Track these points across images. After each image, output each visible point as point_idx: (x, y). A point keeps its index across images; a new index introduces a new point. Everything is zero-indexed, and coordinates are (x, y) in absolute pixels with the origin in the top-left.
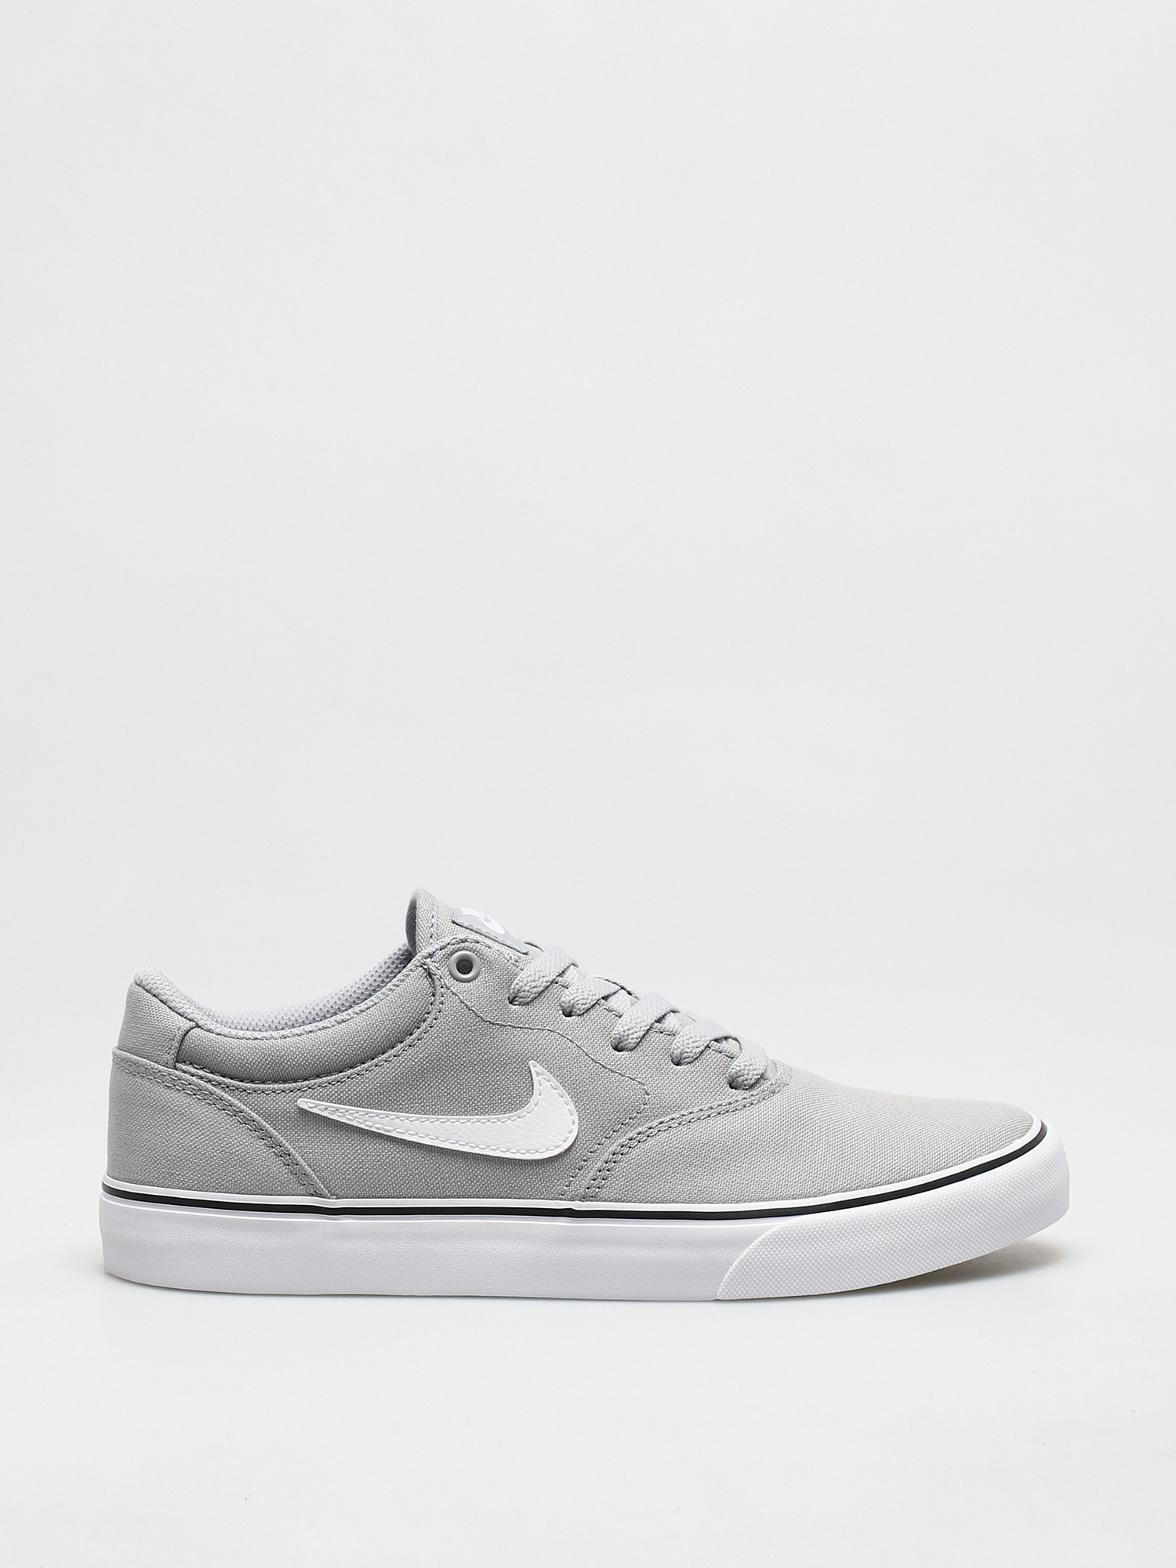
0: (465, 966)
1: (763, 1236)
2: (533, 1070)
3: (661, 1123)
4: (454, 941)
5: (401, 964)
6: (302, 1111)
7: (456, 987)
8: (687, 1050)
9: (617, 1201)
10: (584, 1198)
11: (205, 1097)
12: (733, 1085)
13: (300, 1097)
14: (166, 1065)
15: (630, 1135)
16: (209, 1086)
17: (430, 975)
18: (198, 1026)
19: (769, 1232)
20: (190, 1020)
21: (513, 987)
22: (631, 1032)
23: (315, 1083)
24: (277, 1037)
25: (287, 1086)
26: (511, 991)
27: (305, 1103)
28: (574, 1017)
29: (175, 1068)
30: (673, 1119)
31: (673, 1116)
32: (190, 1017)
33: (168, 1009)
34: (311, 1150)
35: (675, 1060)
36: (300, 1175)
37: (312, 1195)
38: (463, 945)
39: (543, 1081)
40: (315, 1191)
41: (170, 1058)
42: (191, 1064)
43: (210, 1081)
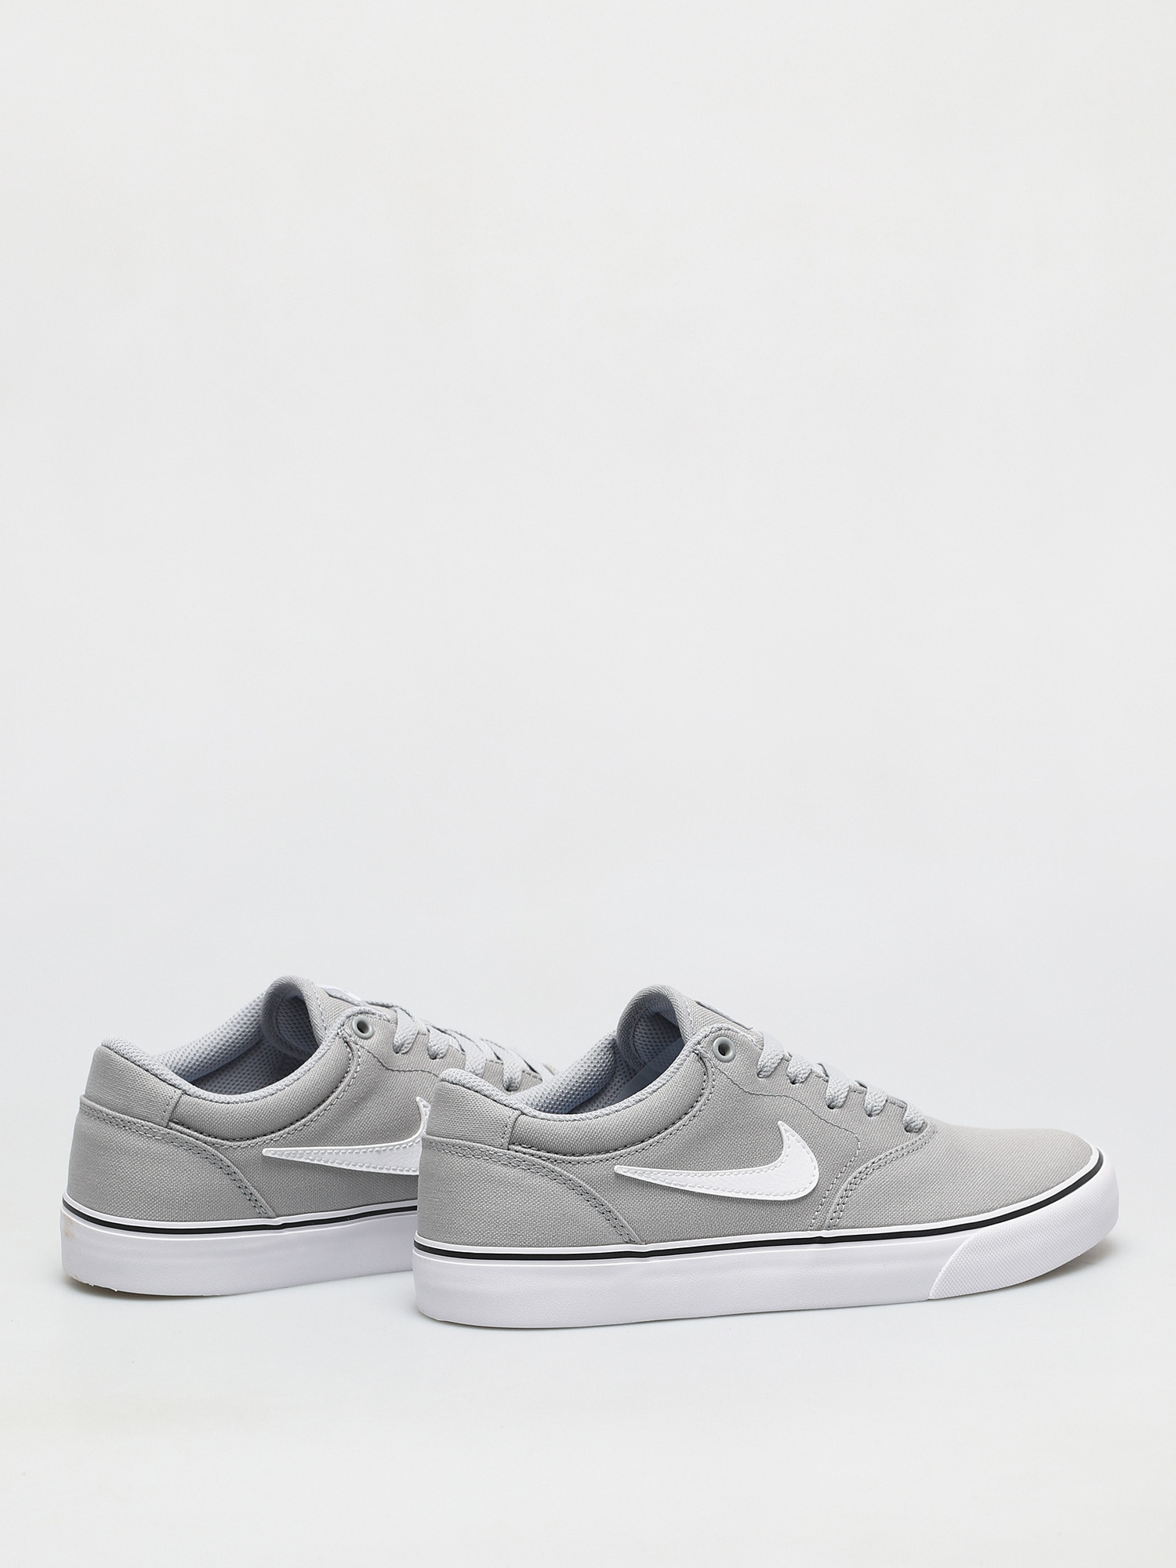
0: (723, 1049)
1: (962, 1246)
2: (782, 1128)
3: (873, 1163)
4: (714, 1030)
5: (607, 1051)
6: (618, 1176)
7: (722, 1066)
8: (875, 1104)
9: (852, 1228)
10: (829, 1228)
11: (539, 1170)
12: (908, 1129)
13: (615, 1164)
14: (501, 1147)
15: (854, 1174)
16: (540, 1161)
17: (701, 1058)
18: (523, 1114)
19: (965, 1243)
20: (515, 1109)
21: (759, 1063)
22: (840, 1092)
23: (626, 1152)
24: (591, 1117)
25: (600, 1157)
26: (758, 1067)
27: (620, 1169)
28: (797, 1085)
29: (509, 1150)
30: (880, 1159)
31: (880, 1156)
32: (515, 1107)
33: (493, 1102)
34: (627, 1206)
35: (868, 1113)
36: (618, 1227)
37: (627, 1243)
38: (719, 1032)
39: (790, 1137)
40: (630, 1240)
41: (505, 1141)
42: (520, 1145)
43: (540, 1157)
